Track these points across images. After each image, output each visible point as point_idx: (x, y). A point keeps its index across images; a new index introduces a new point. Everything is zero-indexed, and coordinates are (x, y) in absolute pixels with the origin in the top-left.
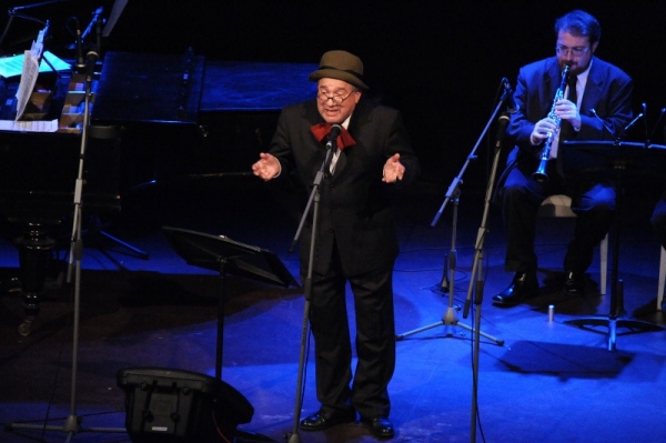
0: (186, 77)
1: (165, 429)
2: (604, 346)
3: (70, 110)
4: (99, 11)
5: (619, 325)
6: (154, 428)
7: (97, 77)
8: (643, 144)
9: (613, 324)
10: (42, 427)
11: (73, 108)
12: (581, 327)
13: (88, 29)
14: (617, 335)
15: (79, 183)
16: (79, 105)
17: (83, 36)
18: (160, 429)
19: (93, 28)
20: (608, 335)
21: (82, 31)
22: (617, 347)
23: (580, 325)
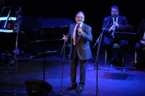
0: (38, 21)
1: (35, 92)
2: (122, 73)
3: (15, 28)
4: (21, 8)
5: (126, 69)
6: (32, 92)
7: (20, 21)
8: (130, 33)
9: (124, 69)
10: (10, 91)
11: (15, 27)
12: (118, 70)
13: (18, 12)
14: (125, 71)
15: (17, 42)
16: (17, 27)
17: (17, 13)
18: (34, 92)
19: (19, 11)
20: (123, 71)
21: (17, 12)
22: (125, 73)
23: (118, 69)
